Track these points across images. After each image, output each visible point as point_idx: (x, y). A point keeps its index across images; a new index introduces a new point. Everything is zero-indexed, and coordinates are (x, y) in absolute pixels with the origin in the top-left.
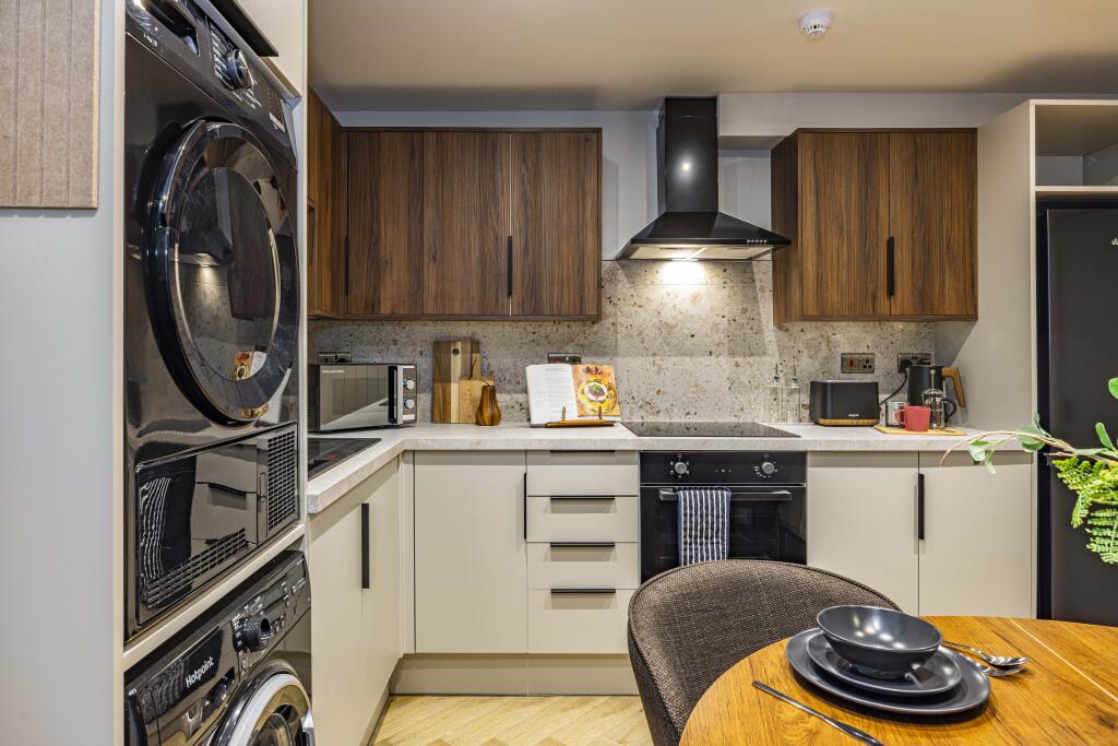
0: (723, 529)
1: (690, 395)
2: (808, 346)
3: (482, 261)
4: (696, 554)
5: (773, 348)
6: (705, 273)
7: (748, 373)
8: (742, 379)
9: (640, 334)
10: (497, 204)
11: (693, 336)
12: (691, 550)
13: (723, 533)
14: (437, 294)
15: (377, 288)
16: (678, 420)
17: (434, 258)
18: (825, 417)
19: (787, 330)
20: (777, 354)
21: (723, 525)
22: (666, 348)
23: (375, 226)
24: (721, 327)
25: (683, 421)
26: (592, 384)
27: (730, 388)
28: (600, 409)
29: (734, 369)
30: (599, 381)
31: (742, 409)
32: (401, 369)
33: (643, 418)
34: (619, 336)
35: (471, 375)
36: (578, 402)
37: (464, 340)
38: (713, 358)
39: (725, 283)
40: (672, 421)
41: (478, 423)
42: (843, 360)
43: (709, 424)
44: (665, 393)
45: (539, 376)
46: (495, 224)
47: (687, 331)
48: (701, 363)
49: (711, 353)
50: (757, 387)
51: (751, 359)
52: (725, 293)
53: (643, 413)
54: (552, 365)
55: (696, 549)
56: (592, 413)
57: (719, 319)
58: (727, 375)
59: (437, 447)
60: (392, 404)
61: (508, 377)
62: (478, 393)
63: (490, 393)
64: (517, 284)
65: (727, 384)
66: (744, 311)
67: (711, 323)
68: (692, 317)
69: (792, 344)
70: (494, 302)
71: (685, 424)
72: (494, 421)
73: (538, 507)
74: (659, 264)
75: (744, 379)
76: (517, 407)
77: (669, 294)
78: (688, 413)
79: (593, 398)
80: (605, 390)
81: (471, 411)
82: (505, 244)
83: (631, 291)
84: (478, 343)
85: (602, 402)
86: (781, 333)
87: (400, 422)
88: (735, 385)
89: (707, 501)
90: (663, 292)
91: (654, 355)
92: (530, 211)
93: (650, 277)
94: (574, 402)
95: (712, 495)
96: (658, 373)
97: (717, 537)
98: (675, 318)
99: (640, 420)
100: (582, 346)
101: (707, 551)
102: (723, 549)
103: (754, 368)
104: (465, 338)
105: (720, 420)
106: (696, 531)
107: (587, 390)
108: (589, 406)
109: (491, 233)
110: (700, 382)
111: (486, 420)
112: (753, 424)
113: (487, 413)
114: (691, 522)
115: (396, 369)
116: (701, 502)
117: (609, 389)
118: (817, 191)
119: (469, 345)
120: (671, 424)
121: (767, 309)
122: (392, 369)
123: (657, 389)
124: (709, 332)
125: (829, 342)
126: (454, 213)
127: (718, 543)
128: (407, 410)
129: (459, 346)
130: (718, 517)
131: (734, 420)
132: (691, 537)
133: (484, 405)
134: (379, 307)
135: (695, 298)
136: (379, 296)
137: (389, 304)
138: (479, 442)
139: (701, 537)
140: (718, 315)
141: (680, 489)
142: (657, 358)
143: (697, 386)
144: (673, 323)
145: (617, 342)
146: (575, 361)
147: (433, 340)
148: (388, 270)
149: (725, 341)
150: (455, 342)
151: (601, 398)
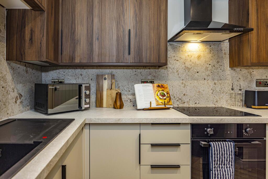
0: (232, 160)
1: (197, 96)
2: (243, 76)
3: (118, 40)
4: (220, 173)
5: (229, 77)
6: (202, 47)
7: (220, 87)
8: (217, 90)
9: (177, 71)
10: (124, 16)
11: (198, 72)
12: (218, 171)
13: (232, 162)
14: (99, 54)
15: (74, 52)
16: (192, 106)
17: (98, 39)
18: (254, 105)
19: (235, 70)
20: (231, 80)
21: (232, 159)
22: (187, 77)
23: (73, 25)
24: (209, 69)
25: (194, 106)
26: (161, 92)
27: (212, 93)
28: (165, 102)
29: (214, 85)
30: (163, 90)
31: (217, 101)
32: (84, 86)
33: (178, 105)
34: (169, 72)
35: (111, 88)
36: (156, 99)
37: (108, 74)
38: (205, 81)
39: (210, 51)
40: (190, 106)
41: (114, 108)
42: (257, 82)
43: (204, 107)
44: (187, 95)
45: (139, 88)
46: (123, 24)
47: (196, 71)
48: (201, 83)
49: (205, 79)
50: (223, 93)
51: (220, 82)
52: (210, 55)
53: (178, 103)
54: (143, 84)
55: (220, 170)
56: (162, 104)
57: (208, 66)
58: (211, 88)
59: (100, 122)
60: (80, 98)
61: (125, 89)
62: (114, 95)
63: (119, 95)
64: (132, 50)
65: (211, 91)
66: (218, 62)
67: (205, 67)
68: (198, 65)
69: (237, 75)
70: (122, 57)
71: (195, 107)
72: (121, 107)
73: (146, 149)
74: (184, 43)
75: (218, 90)
76: (129, 101)
77: (188, 56)
78: (196, 103)
79: (162, 97)
80: (166, 94)
81: (111, 103)
82: (127, 33)
83: (174, 55)
84: (114, 75)
85: (165, 99)
86: (232, 71)
87: (83, 108)
88: (214, 92)
89: (224, 147)
90: (186, 54)
91: (183, 80)
92: (138, 19)
93: (181, 49)
94: (154, 99)
95: (226, 144)
96: (184, 87)
97: (229, 164)
98: (191, 65)
99: (177, 106)
100: (154, 76)
101: (225, 171)
102: (232, 170)
103: (222, 85)
104: (109, 73)
105: (208, 106)
106: (219, 162)
107: (159, 94)
108: (160, 101)
109: (121, 28)
110: (200, 91)
111: (118, 107)
112: (221, 107)
113: (118, 104)
114: (217, 158)
115: (82, 86)
116: (222, 148)
117: (167, 94)
118: (257, 10)
119: (110, 76)
120: (189, 107)
121: (227, 62)
122: (80, 86)
123: (184, 93)
124: (204, 71)
125: (251, 75)
126: (106, 20)
127: (230, 167)
128: (86, 103)
129: (106, 76)
130: (229, 155)
131: (214, 106)
132: (217, 164)
133: (117, 100)
134: (75, 60)
135: (199, 57)
136: (75, 55)
137: (79, 58)
138: (119, 120)
139: (222, 164)
140: (208, 64)
141: (211, 141)
142: (184, 81)
143: (199, 92)
144: (190, 67)
145: (168, 75)
146: (152, 82)
147: (96, 74)
148: (78, 44)
149: (210, 74)
150: (105, 75)
151: (165, 98)
